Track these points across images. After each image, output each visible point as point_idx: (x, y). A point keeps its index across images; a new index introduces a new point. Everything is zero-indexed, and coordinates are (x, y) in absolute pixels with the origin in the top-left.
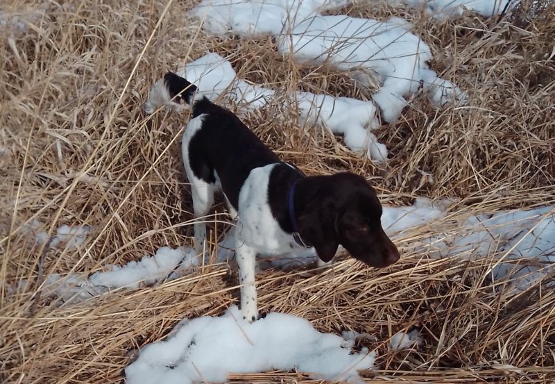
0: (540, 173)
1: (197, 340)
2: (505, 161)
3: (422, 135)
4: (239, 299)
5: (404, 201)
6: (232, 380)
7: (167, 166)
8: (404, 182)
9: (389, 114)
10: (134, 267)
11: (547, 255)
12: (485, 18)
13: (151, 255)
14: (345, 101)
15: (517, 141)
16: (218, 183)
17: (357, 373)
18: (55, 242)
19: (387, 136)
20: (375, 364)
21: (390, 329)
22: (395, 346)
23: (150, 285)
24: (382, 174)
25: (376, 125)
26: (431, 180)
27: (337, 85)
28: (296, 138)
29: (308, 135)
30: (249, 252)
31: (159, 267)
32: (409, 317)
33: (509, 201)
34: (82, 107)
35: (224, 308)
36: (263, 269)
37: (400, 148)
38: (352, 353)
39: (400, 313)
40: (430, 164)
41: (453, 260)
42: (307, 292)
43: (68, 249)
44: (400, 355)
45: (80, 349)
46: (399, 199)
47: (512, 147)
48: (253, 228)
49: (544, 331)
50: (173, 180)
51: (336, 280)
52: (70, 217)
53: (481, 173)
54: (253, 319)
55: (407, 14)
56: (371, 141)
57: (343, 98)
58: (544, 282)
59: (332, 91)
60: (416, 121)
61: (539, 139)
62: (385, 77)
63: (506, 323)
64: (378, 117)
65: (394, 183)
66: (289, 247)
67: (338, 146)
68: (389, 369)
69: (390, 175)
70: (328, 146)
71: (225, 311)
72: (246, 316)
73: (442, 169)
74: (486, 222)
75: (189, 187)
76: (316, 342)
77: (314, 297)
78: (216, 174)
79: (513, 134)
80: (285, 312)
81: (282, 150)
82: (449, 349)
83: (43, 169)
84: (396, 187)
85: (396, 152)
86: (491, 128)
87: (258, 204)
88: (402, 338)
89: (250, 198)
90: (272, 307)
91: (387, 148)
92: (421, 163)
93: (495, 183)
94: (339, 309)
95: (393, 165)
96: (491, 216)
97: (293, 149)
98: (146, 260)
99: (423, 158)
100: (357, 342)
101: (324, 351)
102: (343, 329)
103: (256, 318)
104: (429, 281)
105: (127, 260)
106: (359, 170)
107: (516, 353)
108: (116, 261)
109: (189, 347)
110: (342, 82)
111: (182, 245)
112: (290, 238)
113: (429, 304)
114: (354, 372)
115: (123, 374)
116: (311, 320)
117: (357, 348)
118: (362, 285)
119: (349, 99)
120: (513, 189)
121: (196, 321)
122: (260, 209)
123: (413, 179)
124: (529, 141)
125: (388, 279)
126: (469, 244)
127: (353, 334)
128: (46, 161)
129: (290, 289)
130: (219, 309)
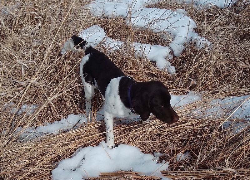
0: (245, 79)
1: (86, 157)
2: (230, 74)
3: (191, 62)
4: (106, 138)
5: (183, 92)
6: (102, 176)
7: (73, 77)
8: (183, 84)
9: (177, 53)
10: (57, 124)
11: (248, 117)
12: (221, 9)
13: (65, 118)
14: (156, 47)
15: (235, 65)
16: (96, 85)
17: (160, 172)
18: (20, 112)
19: (175, 63)
20: (168, 168)
21: (175, 151)
22: (178, 160)
23: (64, 132)
24: (173, 80)
25: (170, 57)
26: (195, 83)
27: (153, 39)
28: (133, 64)
29: (139, 62)
30: (110, 117)
31: (69, 123)
32: (185, 146)
33: (231, 92)
34: (34, 50)
35: (99, 142)
36: (117, 124)
37: (181, 68)
38: (158, 163)
39: (181, 144)
40: (195, 75)
41: (204, 119)
42: (137, 135)
43: (26, 115)
44: (180, 164)
45: (31, 162)
46: (181, 91)
47: (232, 68)
48: (112, 106)
49: (246, 152)
51: (151, 129)
52: (27, 100)
53: (218, 80)
54: (112, 147)
55: (185, 7)
56: (168, 65)
57: (156, 45)
58: (246, 130)
59: (150, 42)
60: (189, 56)
61: (244, 64)
62: (175, 36)
63: (229, 148)
64: (171, 54)
65: (178, 84)
66: (129, 114)
67: (153, 67)
68: (175, 170)
69: (177, 80)
70: (148, 67)
71: (99, 144)
72: (109, 146)
73: (200, 78)
74: (220, 102)
76: (141, 158)
77: (140, 137)
78: (95, 81)
79: (233, 62)
80: (127, 144)
81: (127, 69)
82: (203, 160)
83: (15, 79)
84: (180, 86)
85: (179, 70)
86: (223, 59)
87: (114, 95)
88: (181, 156)
89: (110, 92)
90: (121, 141)
91: (176, 68)
92: (191, 75)
93: (225, 84)
94: (152, 142)
95: (178, 76)
96: (223, 99)
97: (132, 69)
98: (63, 120)
99: (192, 73)
100: (160, 158)
101: (145, 162)
102: (154, 151)
103: (114, 147)
104: (193, 129)
105: (54, 120)
106: (162, 78)
107: (233, 163)
108: (49, 121)
109: (82, 160)
110: (155, 38)
111: (80, 113)
112: (129, 110)
113: (194, 139)
114: (159, 172)
115: (51, 173)
116: (139, 147)
117: (160, 161)
118: (163, 131)
119: (158, 46)
120: (233, 86)
121: (85, 148)
123: (187, 82)
124: (240, 65)
125: (174, 128)
126: (212, 112)
127: (158, 154)
128: (17, 75)
129: (129, 133)
130: (97, 143)
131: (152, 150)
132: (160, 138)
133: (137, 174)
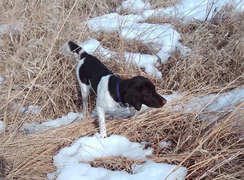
1: (82, 146)
5: (168, 93)
8: (168, 86)
9: (163, 60)
10: (58, 120)
11: (221, 110)
12: (202, 22)
13: (65, 115)
14: (146, 56)
16: (90, 85)
17: (145, 156)
19: (162, 69)
20: (152, 153)
21: (158, 140)
25: (158, 65)
26: (178, 85)
27: (142, 50)
28: (124, 69)
29: (129, 68)
30: (102, 110)
37: (167, 73)
38: (143, 149)
40: (178, 78)
42: (127, 127)
44: (162, 149)
47: (210, 71)
48: (103, 100)
49: (217, 137)
50: (73, 85)
51: (138, 122)
54: (105, 137)
55: (172, 22)
59: (140, 52)
61: (221, 68)
62: (162, 45)
64: (158, 61)
66: (117, 107)
67: (142, 73)
68: (158, 154)
69: (162, 83)
71: (94, 135)
77: (129, 129)
78: (89, 81)
80: (118, 135)
82: (181, 146)
83: (23, 84)
84: (165, 88)
85: (165, 75)
88: (163, 143)
89: (101, 89)
90: (113, 133)
91: (162, 73)
101: (133, 149)
105: (56, 117)
107: (207, 146)
108: (51, 118)
109: (79, 148)
110: (145, 48)
111: (78, 112)
116: (128, 137)
118: (148, 123)
122: (105, 92)
123: (171, 85)
127: (144, 143)
128: (24, 80)
129: (120, 126)
130: (91, 134)
131: (139, 140)
132: (147, 129)
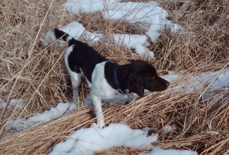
0: (218, 57)
1: (79, 139)
2: (204, 53)
3: (168, 46)
7: (58, 68)
11: (224, 87)
13: (55, 107)
14: (134, 36)
15: (207, 45)
19: (153, 48)
21: (163, 124)
22: (166, 131)
24: (153, 63)
25: (148, 44)
26: (174, 64)
28: (114, 52)
29: (119, 50)
30: (98, 99)
31: (58, 111)
32: (170, 119)
34: (17, 48)
37: (159, 53)
38: (147, 136)
39: (166, 118)
41: (186, 93)
42: (126, 114)
43: (16, 108)
48: (99, 88)
50: (62, 74)
51: (137, 107)
52: (15, 95)
53: (194, 59)
54: (103, 127)
56: (146, 51)
57: (133, 35)
58: (223, 97)
59: (127, 32)
60: (165, 41)
61: (216, 43)
63: (210, 115)
64: (149, 41)
65: (158, 67)
66: (115, 95)
68: (164, 140)
70: (129, 55)
71: (90, 126)
73: (177, 59)
75: (69, 76)
76: (132, 133)
77: (129, 115)
78: (81, 69)
79: (206, 42)
80: (117, 123)
81: (109, 57)
82: (188, 129)
83: (1, 76)
85: (158, 54)
86: (196, 41)
87: (100, 78)
88: (168, 127)
89: (96, 76)
90: (111, 121)
91: (154, 53)
92: (169, 58)
95: (157, 59)
97: (113, 56)
98: (52, 109)
99: (169, 55)
100: (149, 132)
101: (135, 137)
103: (104, 127)
104: (177, 103)
105: (44, 110)
108: (38, 111)
109: (76, 142)
110: (132, 28)
111: (68, 101)
113: (178, 112)
114: (149, 143)
116: (129, 125)
117: (150, 134)
119: (136, 35)
120: (208, 64)
122: (101, 80)
123: (166, 64)
124: (212, 44)
125: (159, 104)
126: (192, 87)
127: (147, 129)
128: (3, 72)
129: (118, 113)
131: (141, 126)
132: (147, 114)
133: (129, 148)
